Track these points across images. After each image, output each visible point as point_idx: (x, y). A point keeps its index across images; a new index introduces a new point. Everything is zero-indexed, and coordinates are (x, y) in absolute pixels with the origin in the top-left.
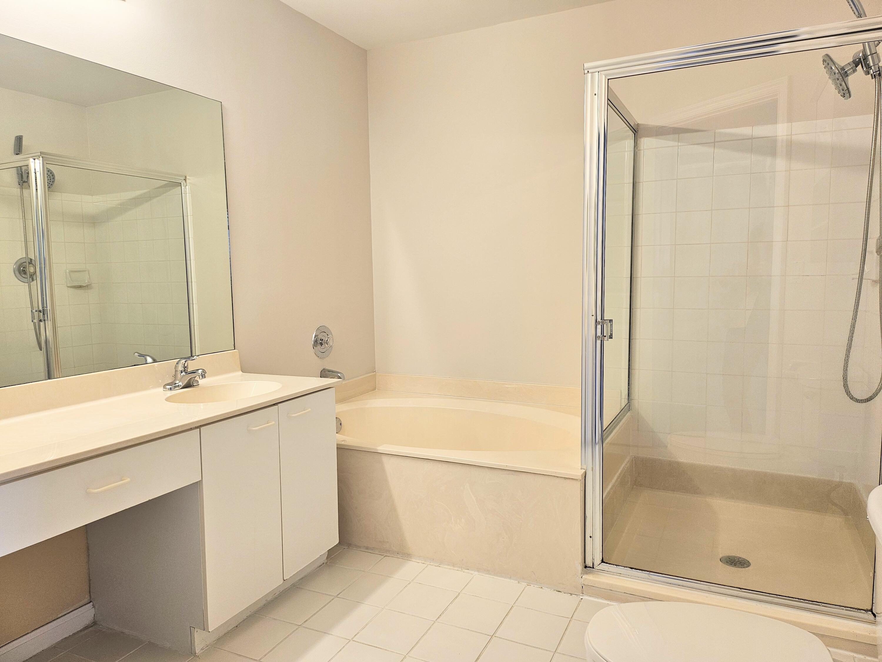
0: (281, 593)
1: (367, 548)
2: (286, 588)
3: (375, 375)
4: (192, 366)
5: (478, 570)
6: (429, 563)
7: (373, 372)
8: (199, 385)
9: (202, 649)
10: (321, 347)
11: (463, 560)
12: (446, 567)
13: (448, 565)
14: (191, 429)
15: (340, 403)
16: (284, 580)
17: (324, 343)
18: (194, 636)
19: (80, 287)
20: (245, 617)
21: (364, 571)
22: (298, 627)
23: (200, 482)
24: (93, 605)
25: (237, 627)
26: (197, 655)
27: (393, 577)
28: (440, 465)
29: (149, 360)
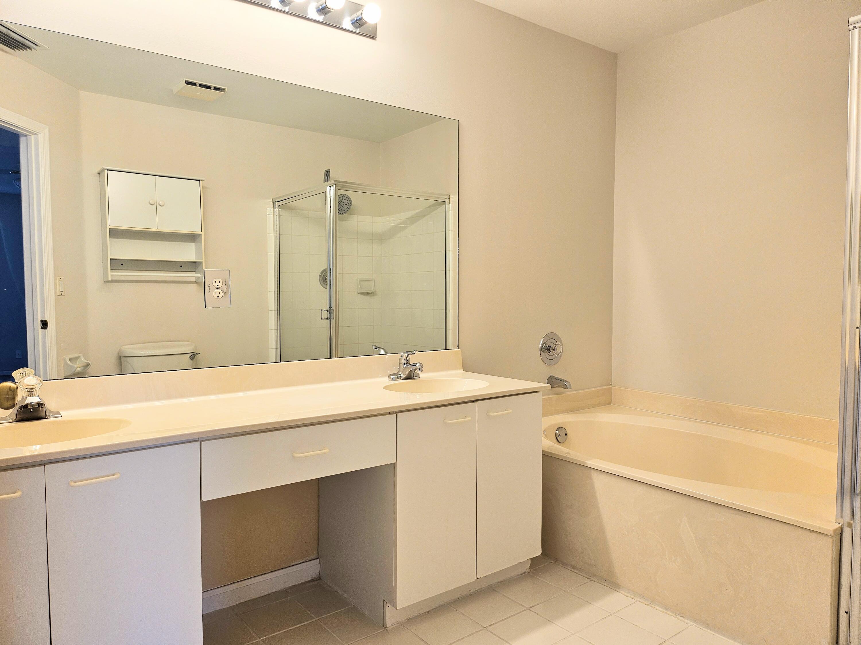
0: (476, 591)
1: (574, 567)
2: (482, 587)
3: (611, 388)
4: (413, 359)
5: (696, 620)
6: (638, 599)
7: (609, 385)
8: (419, 378)
9: (392, 625)
10: (548, 353)
11: (677, 605)
12: (658, 608)
13: (661, 607)
14: (389, 413)
15: (568, 413)
16: (477, 578)
17: (552, 350)
18: (386, 610)
19: (367, 294)
20: (438, 606)
21: (564, 590)
22: (482, 628)
23: (395, 464)
24: (319, 562)
25: (428, 612)
26: (387, 628)
27: (593, 605)
28: (654, 491)
29: (382, 352)
